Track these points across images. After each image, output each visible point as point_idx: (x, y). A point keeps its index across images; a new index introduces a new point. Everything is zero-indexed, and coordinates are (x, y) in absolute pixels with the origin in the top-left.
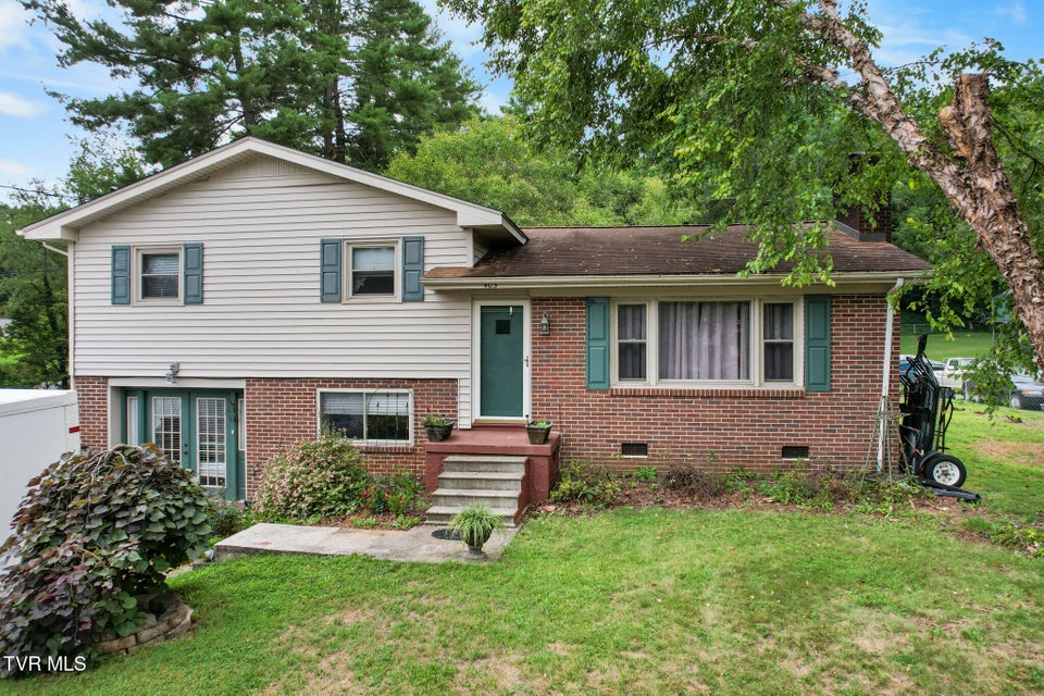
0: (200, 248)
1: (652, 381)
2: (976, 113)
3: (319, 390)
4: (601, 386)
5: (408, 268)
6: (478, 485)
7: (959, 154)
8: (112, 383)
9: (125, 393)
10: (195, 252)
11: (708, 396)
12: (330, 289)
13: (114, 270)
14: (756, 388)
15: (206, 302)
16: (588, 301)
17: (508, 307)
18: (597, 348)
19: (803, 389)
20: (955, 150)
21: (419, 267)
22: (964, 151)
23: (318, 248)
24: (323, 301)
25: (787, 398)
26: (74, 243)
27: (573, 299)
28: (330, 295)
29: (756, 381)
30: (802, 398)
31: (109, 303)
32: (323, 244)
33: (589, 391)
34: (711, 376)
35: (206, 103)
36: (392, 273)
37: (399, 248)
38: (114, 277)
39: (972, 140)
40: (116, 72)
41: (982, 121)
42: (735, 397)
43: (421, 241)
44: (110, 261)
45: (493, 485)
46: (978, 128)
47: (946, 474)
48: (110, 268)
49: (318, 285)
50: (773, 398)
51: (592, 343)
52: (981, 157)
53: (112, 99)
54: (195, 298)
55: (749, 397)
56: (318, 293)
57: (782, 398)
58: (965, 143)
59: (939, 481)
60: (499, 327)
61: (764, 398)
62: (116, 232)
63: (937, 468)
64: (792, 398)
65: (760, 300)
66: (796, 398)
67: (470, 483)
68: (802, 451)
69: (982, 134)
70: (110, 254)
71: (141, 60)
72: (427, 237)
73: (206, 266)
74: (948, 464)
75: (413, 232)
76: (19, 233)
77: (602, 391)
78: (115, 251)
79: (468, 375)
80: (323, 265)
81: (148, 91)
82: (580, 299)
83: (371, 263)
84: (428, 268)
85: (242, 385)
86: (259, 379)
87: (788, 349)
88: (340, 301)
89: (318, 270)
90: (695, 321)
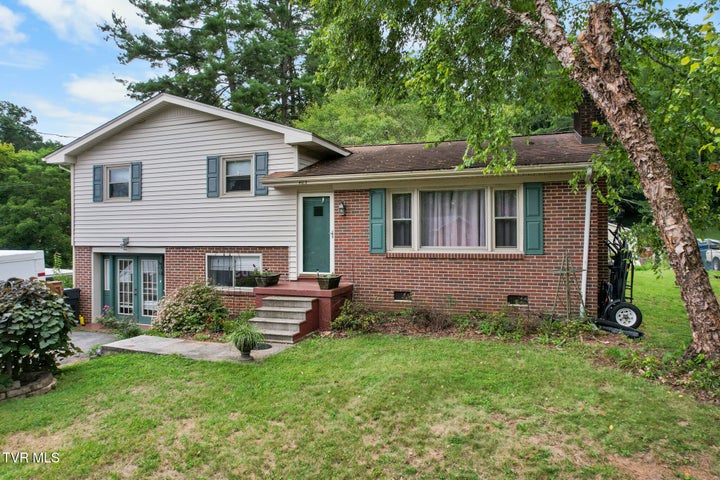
0: (140, 165)
1: (415, 248)
2: (601, 33)
3: (207, 254)
4: (379, 251)
5: (258, 173)
6: (279, 315)
7: (592, 66)
8: (94, 250)
9: (103, 256)
10: (137, 168)
11: (453, 258)
12: (212, 189)
13: (94, 180)
14: (489, 252)
15: (144, 199)
16: (370, 191)
17: (321, 197)
18: (377, 225)
19: (523, 253)
20: (589, 63)
21: (264, 172)
22: (595, 64)
23: (205, 162)
24: (208, 197)
25: (511, 260)
26: (74, 165)
27: (361, 191)
28: (212, 192)
29: (489, 248)
30: (522, 259)
31: (92, 201)
32: (208, 159)
33: (372, 254)
34: (459, 244)
35: (202, 79)
36: (249, 177)
37: (253, 160)
38: (94, 185)
39: (600, 55)
40: (153, 65)
41: (607, 40)
42: (473, 259)
43: (267, 155)
44: (92, 175)
45: (289, 315)
46: (604, 45)
47: (626, 318)
48: (92, 179)
49: (205, 186)
50: (501, 260)
51: (373, 221)
52: (607, 67)
53: (151, 81)
54: (138, 197)
55: (483, 259)
56: (205, 191)
57: (507, 259)
58: (595, 58)
59: (621, 323)
60: (315, 211)
61: (493, 259)
62: (95, 157)
63: (619, 313)
64: (515, 259)
65: (491, 188)
66: (518, 260)
67: (274, 314)
68: (523, 299)
69: (607, 49)
70: (92, 171)
71: (167, 56)
72: (270, 152)
73: (144, 176)
74: (628, 310)
75: (261, 149)
76: (43, 160)
77: (381, 255)
78: (95, 168)
79: (295, 244)
80: (208, 173)
81: (172, 75)
82: (366, 190)
83: (238, 171)
84: (270, 173)
85: (163, 251)
86: (173, 247)
87: (513, 223)
88: (218, 197)
89: (205, 177)
90: (447, 204)
